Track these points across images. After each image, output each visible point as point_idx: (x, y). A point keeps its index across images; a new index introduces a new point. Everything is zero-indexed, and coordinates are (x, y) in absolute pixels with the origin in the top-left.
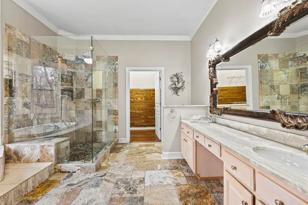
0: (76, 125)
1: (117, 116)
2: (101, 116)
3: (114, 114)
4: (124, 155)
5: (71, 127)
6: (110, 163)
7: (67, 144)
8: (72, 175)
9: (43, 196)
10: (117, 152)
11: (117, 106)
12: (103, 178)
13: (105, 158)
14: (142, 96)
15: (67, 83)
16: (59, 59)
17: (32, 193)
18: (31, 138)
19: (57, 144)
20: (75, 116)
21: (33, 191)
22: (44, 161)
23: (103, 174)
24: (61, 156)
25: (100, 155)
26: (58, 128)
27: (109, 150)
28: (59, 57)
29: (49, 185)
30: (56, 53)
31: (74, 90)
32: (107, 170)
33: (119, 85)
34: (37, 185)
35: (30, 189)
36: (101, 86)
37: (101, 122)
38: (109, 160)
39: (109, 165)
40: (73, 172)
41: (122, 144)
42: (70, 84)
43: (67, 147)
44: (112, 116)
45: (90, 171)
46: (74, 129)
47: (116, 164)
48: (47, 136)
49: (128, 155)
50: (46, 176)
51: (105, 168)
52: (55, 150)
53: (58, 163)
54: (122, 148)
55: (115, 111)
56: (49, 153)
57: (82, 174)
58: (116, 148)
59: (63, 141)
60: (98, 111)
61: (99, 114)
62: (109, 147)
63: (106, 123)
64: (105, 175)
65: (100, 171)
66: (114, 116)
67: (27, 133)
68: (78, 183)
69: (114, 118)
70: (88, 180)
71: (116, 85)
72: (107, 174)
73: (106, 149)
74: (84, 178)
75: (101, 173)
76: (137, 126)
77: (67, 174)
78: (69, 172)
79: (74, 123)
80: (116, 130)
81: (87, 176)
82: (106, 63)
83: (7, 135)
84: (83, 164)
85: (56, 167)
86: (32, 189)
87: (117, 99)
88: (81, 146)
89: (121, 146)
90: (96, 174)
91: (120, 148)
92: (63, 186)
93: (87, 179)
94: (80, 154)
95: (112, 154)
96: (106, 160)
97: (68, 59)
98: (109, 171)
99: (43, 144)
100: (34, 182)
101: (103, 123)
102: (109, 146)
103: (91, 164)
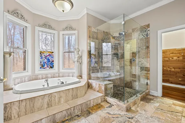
0: (120, 75)
1: (148, 72)
2: (135, 71)
3: (146, 70)
4: (153, 107)
5: (117, 75)
6: (138, 109)
7: (112, 86)
8: (111, 107)
9: (95, 112)
10: (146, 102)
11: (148, 64)
12: (130, 120)
13: (135, 103)
14: (178, 55)
15: (115, 50)
16: (111, 37)
17: (92, 108)
18: (98, 78)
19: (106, 85)
20: (119, 69)
21: (93, 107)
22: (100, 92)
23: (131, 117)
24: (108, 92)
25: (131, 100)
26: (110, 75)
27: (140, 98)
28: (111, 36)
29: (99, 108)
30: (110, 34)
31: (119, 54)
32: (135, 114)
33: (150, 47)
34: (95, 104)
35: (92, 105)
36: (136, 49)
37: (135, 75)
38: (138, 106)
39: (137, 111)
40: (113, 105)
41: (153, 96)
42: (117, 50)
43: (111, 88)
44: (145, 72)
45: (122, 109)
46: (119, 77)
47: (143, 112)
48: (104, 79)
49: (157, 109)
50: (100, 101)
51: (133, 112)
52: (104, 88)
53: (106, 96)
54: (153, 99)
55: (147, 68)
56: (102, 89)
57: (117, 109)
58: (147, 98)
59: (109, 84)
60: (133, 67)
61: (134, 69)
62: (139, 96)
63: (139, 76)
64: (132, 118)
65: (129, 113)
66: (146, 72)
67: (96, 76)
68: (113, 115)
69: (145, 73)
70: (119, 116)
71: (148, 47)
72: (134, 119)
73: (137, 96)
74: (118, 113)
75: (130, 115)
76: (172, 83)
77: (109, 105)
78: (110, 104)
79: (119, 73)
80: (147, 83)
81: (119, 112)
82: (139, 32)
83: (89, 76)
84: (118, 103)
85: (105, 98)
86: (93, 106)
87: (149, 59)
88: (122, 89)
89: (152, 97)
90: (126, 113)
91: (151, 99)
92: (105, 112)
93: (119, 114)
94: (120, 94)
95: (142, 102)
96: (136, 105)
97: (116, 36)
98: (136, 117)
99: (100, 83)
100: (93, 102)
101: (137, 76)
102: (140, 94)
103: (123, 105)
